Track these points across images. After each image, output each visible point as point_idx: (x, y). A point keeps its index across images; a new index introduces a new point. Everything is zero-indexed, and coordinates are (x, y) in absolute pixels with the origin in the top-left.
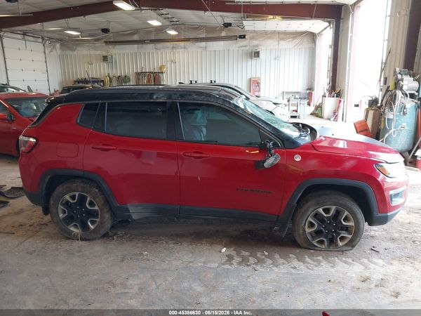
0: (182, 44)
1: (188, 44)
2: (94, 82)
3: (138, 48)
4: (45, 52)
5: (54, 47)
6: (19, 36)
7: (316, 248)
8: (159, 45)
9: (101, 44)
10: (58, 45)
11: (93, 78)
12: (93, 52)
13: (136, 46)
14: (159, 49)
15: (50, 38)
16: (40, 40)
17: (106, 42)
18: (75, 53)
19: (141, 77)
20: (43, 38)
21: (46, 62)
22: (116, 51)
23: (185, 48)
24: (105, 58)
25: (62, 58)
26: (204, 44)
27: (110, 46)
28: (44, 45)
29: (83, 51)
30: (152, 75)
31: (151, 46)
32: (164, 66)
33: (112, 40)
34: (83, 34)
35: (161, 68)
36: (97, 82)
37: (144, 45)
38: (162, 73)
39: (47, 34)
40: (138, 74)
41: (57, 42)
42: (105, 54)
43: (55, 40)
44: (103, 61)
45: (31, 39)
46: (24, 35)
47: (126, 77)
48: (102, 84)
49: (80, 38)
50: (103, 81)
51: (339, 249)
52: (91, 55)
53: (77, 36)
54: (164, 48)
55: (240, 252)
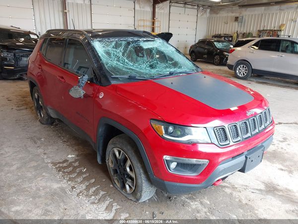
2: (225, 37)
3: (265, 10)
4: (197, 16)
5: (206, 12)
6: (182, 5)
8: (284, 6)
9: (236, 8)
10: (208, 10)
11: (225, 34)
12: (230, 14)
13: (263, 8)
14: (283, 10)
15: (203, 6)
16: (196, 7)
17: (239, 6)
18: (218, 15)
19: (262, 34)
20: (198, 6)
21: (197, 22)
22: (247, 13)
24: (237, 19)
25: (209, 19)
27: (243, 9)
28: (198, 11)
29: (223, 14)
30: (271, 32)
31: (276, 7)
33: (245, 4)
35: (280, 27)
36: (227, 37)
37: (270, 7)
38: (281, 30)
39: (201, 3)
40: (260, 31)
41: (208, 8)
42: (237, 15)
43: (206, 7)
44: (235, 21)
45: (190, 6)
46: (185, 4)
47: (249, 33)
48: (230, 39)
49: (221, 4)
50: (232, 37)
51: (127, 195)
52: (228, 17)
53: (219, 3)
54: (287, 9)
55: (76, 161)
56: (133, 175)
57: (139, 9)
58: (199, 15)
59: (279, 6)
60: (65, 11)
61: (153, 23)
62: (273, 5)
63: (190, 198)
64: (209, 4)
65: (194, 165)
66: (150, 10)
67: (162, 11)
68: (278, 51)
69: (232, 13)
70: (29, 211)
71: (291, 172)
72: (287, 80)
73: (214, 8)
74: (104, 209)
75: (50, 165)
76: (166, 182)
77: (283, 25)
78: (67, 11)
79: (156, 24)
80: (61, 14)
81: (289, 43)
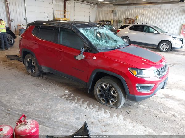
0: (149, 5)
1: (151, 5)
2: (106, 22)
3: (128, 7)
4: (90, 9)
5: (94, 7)
6: (81, 2)
7: (101, 102)
8: (137, 6)
9: (112, 5)
10: (96, 6)
11: (106, 20)
12: (109, 9)
13: (127, 6)
14: (137, 8)
15: (93, 3)
16: (89, 4)
17: (114, 4)
18: (102, 9)
19: (126, 21)
20: (90, 3)
21: (90, 13)
22: (118, 9)
23: (150, 7)
24: (113, 12)
25: (97, 11)
26: (160, 5)
27: (116, 6)
28: (90, 6)
29: (105, 8)
30: (131, 20)
31: (134, 6)
32: (138, 16)
33: (117, 3)
34: (105, 1)
35: (136, 17)
36: (108, 22)
37: (130, 6)
38: (136, 19)
39: (92, 1)
40: (125, 19)
41: (96, 5)
42: (113, 10)
43: (95, 4)
44: (112, 13)
45: (86, 3)
46: (83, 1)
47: (120, 20)
48: (110, 23)
49: (104, 3)
50: (110, 22)
51: (110, 106)
52: (107, 10)
53: (103, 2)
54: (139, 7)
55: (71, 94)
56: (116, 95)
57: (56, 3)
58: (91, 8)
59: (135, 6)
60: (7, 3)
61: (65, 13)
62: (132, 5)
63: (138, 104)
64: (96, 2)
65: (148, 87)
66: (62, 4)
67: (70, 5)
68: (143, 31)
69: (110, 8)
70: (68, 119)
71: (171, 89)
72: (146, 46)
73: (99, 5)
74: (104, 113)
75: (59, 98)
76: (136, 96)
77: (137, 16)
78: (8, 3)
79: (67, 13)
80: (4, 4)
81: (147, 27)
